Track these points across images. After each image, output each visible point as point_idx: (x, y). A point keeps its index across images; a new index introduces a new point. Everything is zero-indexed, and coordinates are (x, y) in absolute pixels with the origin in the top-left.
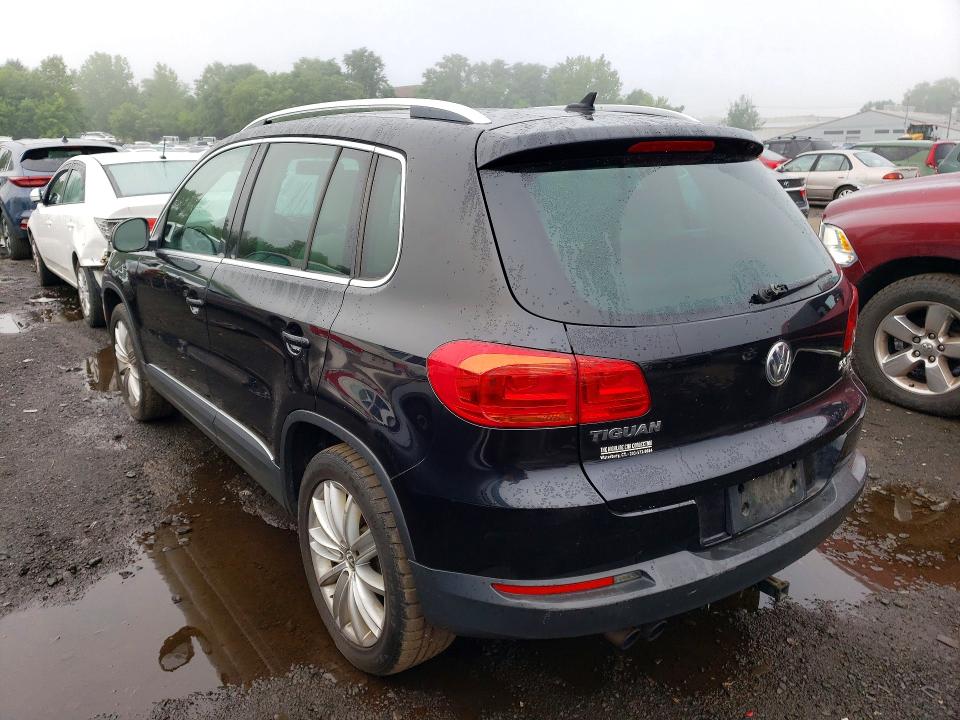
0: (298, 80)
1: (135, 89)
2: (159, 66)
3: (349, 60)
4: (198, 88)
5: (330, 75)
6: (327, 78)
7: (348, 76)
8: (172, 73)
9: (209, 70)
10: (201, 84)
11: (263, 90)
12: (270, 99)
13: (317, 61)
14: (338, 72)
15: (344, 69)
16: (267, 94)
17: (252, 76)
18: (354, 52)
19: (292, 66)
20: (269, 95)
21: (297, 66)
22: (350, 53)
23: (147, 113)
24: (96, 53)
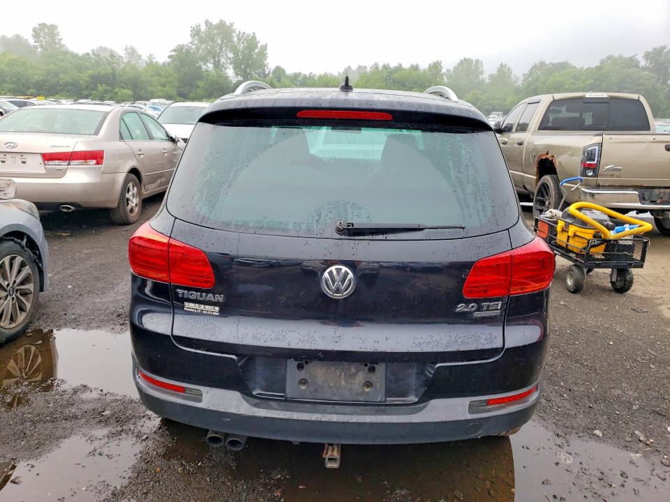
0: (600, 72)
1: (483, 81)
2: (501, 65)
3: (647, 56)
4: (524, 80)
5: (629, 68)
6: (625, 70)
7: (644, 69)
8: (509, 69)
9: (535, 67)
10: (526, 77)
11: (571, 80)
12: (574, 86)
13: (621, 57)
14: (637, 66)
15: (643, 63)
16: (572, 83)
17: (565, 71)
18: (655, 49)
19: (599, 62)
20: (575, 84)
21: (602, 62)
22: (651, 50)
23: (486, 96)
24: (465, 59)
